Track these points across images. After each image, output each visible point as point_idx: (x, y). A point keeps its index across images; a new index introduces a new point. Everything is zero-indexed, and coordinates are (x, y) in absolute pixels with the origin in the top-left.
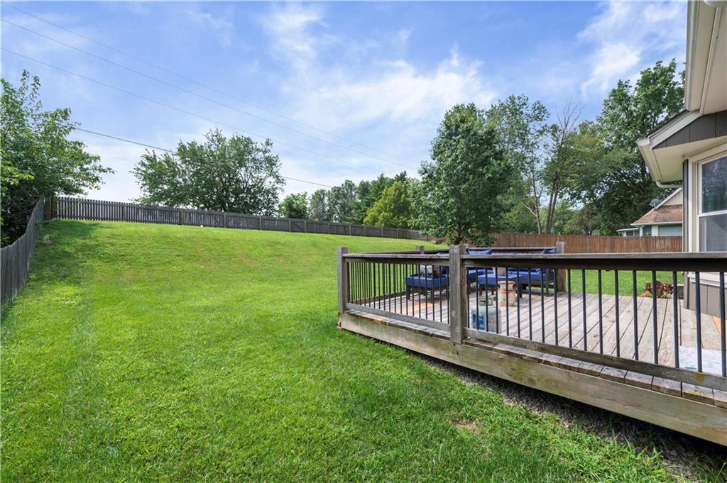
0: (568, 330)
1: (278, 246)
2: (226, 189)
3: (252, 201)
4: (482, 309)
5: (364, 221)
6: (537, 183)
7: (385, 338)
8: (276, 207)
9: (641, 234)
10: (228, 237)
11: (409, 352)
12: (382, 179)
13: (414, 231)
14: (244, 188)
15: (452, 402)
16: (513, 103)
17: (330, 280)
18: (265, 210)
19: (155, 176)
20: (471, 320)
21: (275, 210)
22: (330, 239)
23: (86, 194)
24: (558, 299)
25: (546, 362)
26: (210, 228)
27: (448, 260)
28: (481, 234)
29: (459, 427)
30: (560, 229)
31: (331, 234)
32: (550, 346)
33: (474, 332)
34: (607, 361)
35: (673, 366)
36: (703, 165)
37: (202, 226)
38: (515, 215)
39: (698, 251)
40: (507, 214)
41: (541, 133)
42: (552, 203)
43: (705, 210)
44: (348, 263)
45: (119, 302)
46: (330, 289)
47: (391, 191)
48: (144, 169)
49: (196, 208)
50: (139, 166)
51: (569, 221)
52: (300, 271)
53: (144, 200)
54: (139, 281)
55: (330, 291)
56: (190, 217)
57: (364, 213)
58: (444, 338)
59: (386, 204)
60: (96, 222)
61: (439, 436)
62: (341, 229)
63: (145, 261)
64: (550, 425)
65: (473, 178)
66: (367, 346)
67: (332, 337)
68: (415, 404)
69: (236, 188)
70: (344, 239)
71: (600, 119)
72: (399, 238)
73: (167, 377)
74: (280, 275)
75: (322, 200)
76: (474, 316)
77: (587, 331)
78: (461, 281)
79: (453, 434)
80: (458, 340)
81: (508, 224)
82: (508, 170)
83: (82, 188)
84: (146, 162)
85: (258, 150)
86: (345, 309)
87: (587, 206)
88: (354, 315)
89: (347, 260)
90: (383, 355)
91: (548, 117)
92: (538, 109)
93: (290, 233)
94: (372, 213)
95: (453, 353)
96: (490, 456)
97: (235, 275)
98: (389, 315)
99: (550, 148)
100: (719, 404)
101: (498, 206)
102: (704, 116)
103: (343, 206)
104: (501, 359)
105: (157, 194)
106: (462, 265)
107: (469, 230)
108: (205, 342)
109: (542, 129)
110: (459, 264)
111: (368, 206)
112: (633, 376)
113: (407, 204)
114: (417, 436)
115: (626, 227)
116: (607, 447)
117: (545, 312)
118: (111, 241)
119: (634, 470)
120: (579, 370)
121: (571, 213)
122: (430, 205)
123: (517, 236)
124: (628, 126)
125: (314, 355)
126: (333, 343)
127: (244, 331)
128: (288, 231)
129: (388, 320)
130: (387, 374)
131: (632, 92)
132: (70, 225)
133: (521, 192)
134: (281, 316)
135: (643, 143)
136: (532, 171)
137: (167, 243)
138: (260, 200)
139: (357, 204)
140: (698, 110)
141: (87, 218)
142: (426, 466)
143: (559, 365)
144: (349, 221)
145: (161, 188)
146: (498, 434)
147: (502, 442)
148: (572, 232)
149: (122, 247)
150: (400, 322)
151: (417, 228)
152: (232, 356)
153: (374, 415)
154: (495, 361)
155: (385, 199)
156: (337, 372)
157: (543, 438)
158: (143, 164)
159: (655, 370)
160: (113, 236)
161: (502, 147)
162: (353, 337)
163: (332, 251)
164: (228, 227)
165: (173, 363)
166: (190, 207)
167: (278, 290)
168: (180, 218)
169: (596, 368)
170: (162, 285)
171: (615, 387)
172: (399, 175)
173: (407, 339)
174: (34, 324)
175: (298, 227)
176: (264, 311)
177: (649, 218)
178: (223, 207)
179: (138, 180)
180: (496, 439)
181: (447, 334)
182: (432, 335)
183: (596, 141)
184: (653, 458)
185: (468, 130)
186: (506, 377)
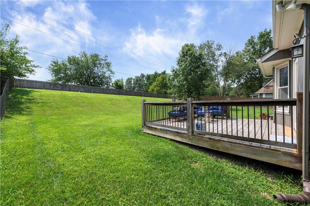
0: (231, 130)
1: (113, 101)
2: (89, 76)
3: (101, 81)
4: (200, 122)
5: (149, 91)
6: (219, 76)
7: (162, 135)
8: (111, 85)
9: (259, 97)
10: (92, 97)
11: (171, 140)
12: (156, 73)
13: (169, 95)
14: (97, 76)
15: (189, 157)
16: (208, 43)
17: (136, 114)
18: (106, 86)
19: (58, 70)
20: (195, 127)
21: (111, 86)
22: (135, 98)
23: (28, 77)
24: (228, 120)
25: (223, 141)
26: (83, 93)
27: (186, 104)
28: (197, 96)
29: (192, 165)
30: (227, 95)
31: (135, 96)
32: (225, 135)
33: (196, 131)
34: (245, 139)
35: (267, 139)
36: (280, 69)
37: (79, 92)
38: (210, 89)
39: (278, 98)
40: (207, 88)
41: (220, 55)
42: (225, 84)
43: (280, 86)
44: (146, 106)
45: (47, 123)
46: (136, 118)
47: (160, 78)
48: (52, 67)
49: (76, 84)
50: (50, 66)
51: (231, 92)
52: (123, 111)
53: (53, 80)
54: (54, 115)
55: (137, 119)
56: (74, 88)
57: (148, 88)
58: (185, 134)
59: (157, 84)
60: (32, 89)
61: (185, 167)
62: (139, 94)
63: (56, 106)
64: (225, 164)
65: (193, 74)
66: (154, 138)
67: (140, 135)
68: (175, 157)
69: (93, 76)
70: (141, 98)
71: (243, 51)
72: (163, 98)
73: (76, 150)
74: (114, 112)
75: (130, 82)
76: (196, 125)
77: (238, 131)
78: (192, 112)
79: (190, 166)
80: (190, 134)
81: (207, 93)
82: (207, 70)
83: (26, 74)
84: (54, 64)
85: (102, 60)
86: (145, 124)
87: (238, 85)
88: (148, 127)
89: (146, 105)
90: (161, 141)
91: (223, 49)
92: (219, 46)
93: (118, 95)
94: (152, 88)
95: (188, 139)
96: (203, 173)
97: (95, 112)
98: (163, 126)
99: (224, 62)
100: (282, 152)
101: (204, 85)
102: (280, 51)
103: (140, 85)
104: (207, 141)
105: (58, 78)
106: (192, 106)
107: (192, 95)
108: (88, 138)
109: (220, 54)
110: (191, 105)
111: (150, 85)
112: (254, 144)
113: (166, 84)
114: (177, 168)
115: (253, 94)
116: (245, 170)
117: (223, 125)
118: (40, 98)
119: (254, 176)
120: (235, 143)
121: (232, 88)
122: (176, 84)
123: (211, 97)
124: (254, 54)
125: (134, 142)
126: (141, 137)
127: (104, 133)
128: (117, 95)
129: (162, 128)
130: (164, 148)
131: (256, 40)
132: (21, 91)
133: (212, 79)
134: (118, 128)
135: (259, 60)
136: (217, 71)
137: (65, 99)
138: (104, 81)
139: (145, 83)
140: (278, 49)
141: (28, 88)
142: (181, 177)
143: (228, 142)
144: (142, 91)
145: (60, 76)
146: (206, 167)
147: (208, 169)
148: (232, 96)
149: (45, 100)
150: (167, 128)
151: (171, 94)
152: (101, 142)
153: (160, 161)
154: (204, 141)
155: (157, 82)
156: (143, 147)
157: (222, 167)
158: (52, 65)
159: (261, 141)
160: (41, 96)
161: (205, 61)
162: (148, 135)
163: (136, 103)
164: (91, 93)
165: (76, 145)
166: (73, 84)
167: (114, 118)
168: (70, 88)
169: (241, 142)
170: (64, 116)
171: (248, 149)
172: (163, 72)
173: (170, 135)
174: (12, 131)
175: (121, 93)
176: (111, 126)
177: (262, 91)
178: (88, 84)
179: (50, 72)
180: (205, 168)
181: (186, 132)
182: (180, 133)
183: (242, 60)
184: (260, 173)
185: (191, 54)
186: (209, 147)
